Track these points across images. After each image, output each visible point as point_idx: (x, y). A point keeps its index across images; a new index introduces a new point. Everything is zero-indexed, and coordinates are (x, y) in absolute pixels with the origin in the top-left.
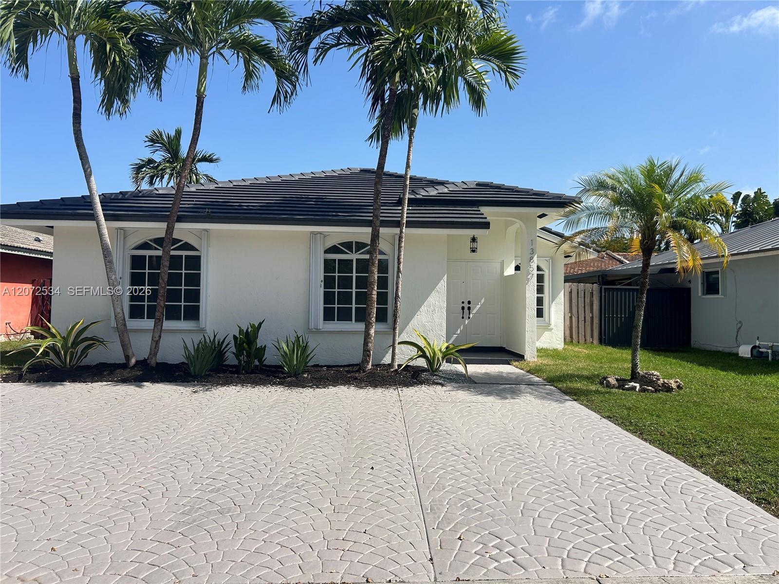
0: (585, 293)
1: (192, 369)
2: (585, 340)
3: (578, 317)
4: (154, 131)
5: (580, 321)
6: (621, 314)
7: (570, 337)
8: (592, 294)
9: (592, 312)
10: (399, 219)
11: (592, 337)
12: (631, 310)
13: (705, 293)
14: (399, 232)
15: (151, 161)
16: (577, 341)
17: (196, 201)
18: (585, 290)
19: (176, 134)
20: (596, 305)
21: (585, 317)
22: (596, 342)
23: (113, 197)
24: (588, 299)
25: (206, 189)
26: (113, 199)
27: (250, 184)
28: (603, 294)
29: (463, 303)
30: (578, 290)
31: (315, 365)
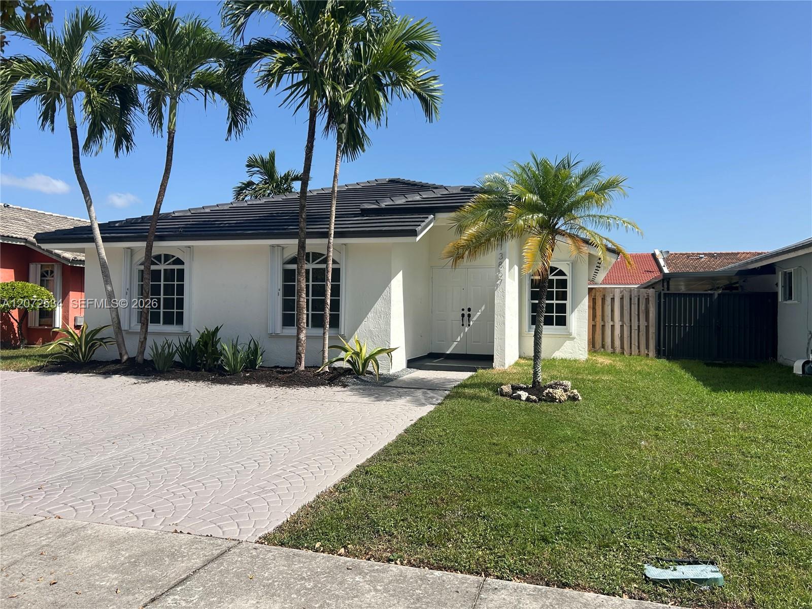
0: (639, 299)
1: (157, 366)
2: (639, 352)
3: (631, 326)
4: (250, 157)
5: (633, 331)
6: (685, 323)
7: (621, 348)
8: (647, 300)
9: (647, 319)
10: (328, 230)
11: (647, 347)
12: (698, 318)
13: (787, 298)
14: (327, 243)
15: (250, 184)
16: (629, 352)
17: (192, 221)
18: (639, 296)
19: (270, 158)
20: (653, 313)
21: (639, 326)
22: (652, 353)
23: (133, 221)
24: (643, 306)
25: (220, 209)
26: (133, 223)
27: (265, 202)
28: (662, 300)
29: (463, 310)
30: (631, 295)
31: (275, 366)
